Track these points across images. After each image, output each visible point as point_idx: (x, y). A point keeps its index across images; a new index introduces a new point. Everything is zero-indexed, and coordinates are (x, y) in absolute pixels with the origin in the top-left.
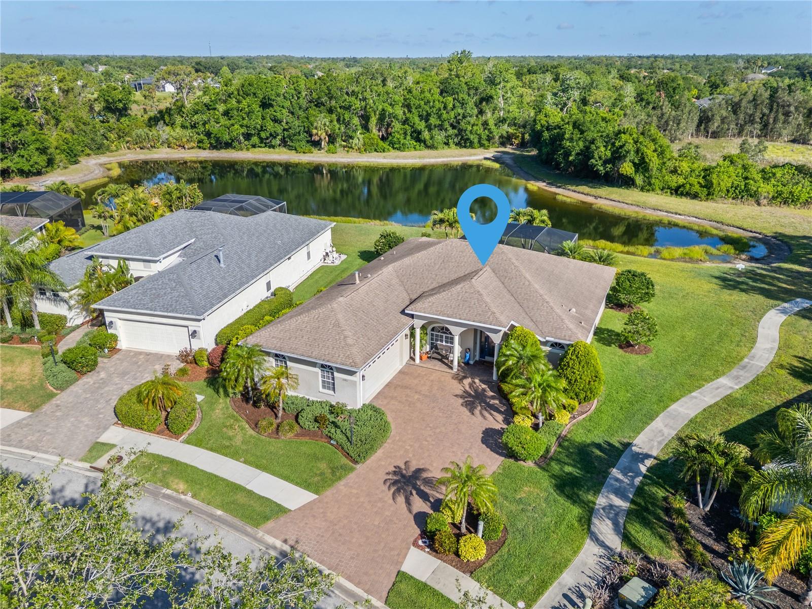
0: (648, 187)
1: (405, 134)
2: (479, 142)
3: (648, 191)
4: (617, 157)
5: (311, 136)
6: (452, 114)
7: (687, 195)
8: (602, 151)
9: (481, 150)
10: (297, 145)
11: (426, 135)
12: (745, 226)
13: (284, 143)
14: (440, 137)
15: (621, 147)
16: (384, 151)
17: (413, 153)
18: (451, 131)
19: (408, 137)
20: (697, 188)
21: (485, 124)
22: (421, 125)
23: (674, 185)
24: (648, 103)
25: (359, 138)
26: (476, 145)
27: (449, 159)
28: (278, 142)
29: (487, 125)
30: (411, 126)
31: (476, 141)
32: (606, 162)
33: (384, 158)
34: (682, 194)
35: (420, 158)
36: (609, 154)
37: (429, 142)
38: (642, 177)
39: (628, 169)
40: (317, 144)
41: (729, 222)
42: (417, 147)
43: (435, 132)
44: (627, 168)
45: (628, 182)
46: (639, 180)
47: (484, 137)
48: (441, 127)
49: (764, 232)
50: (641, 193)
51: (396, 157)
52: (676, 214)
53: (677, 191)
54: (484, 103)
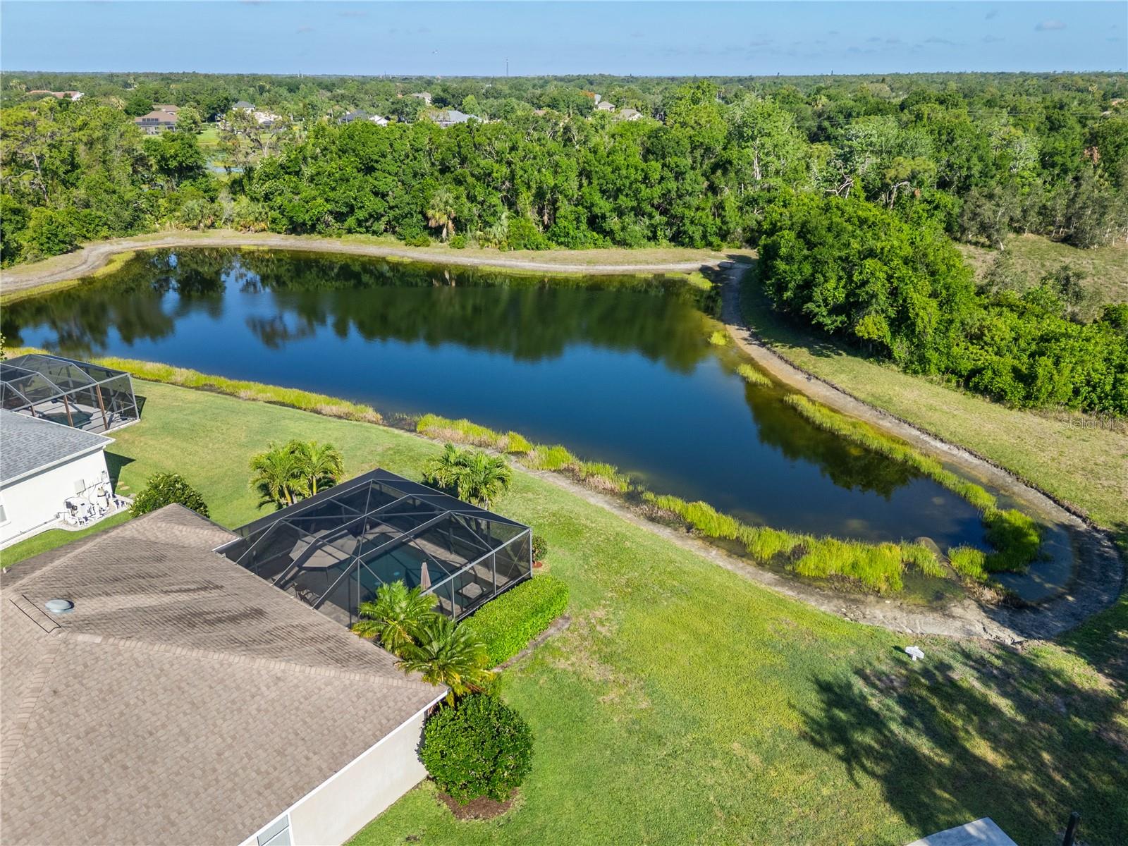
0: (918, 364)
1: (578, 220)
2: (704, 237)
3: (915, 372)
4: (853, 306)
5: (427, 219)
6: (658, 190)
7: (985, 391)
8: (832, 289)
9: (708, 251)
10: (407, 232)
11: (613, 223)
12: (1060, 494)
13: (391, 228)
14: (638, 228)
15: (864, 283)
16: (538, 248)
17: (591, 252)
18: (658, 218)
19: (584, 226)
20: (1006, 380)
21: (720, 206)
22: (603, 206)
23: (966, 366)
24: (1065, 171)
25: (503, 225)
26: (698, 242)
28: (383, 227)
29: (723, 209)
30: (586, 208)
31: (697, 236)
32: (836, 310)
34: (976, 390)
35: (589, 263)
36: (841, 296)
37: (619, 236)
38: (906, 343)
39: (872, 328)
40: (437, 232)
41: (1034, 475)
42: (600, 242)
43: (629, 218)
44: (872, 326)
45: (877, 352)
46: (900, 348)
47: (712, 229)
48: (638, 212)
49: (1095, 517)
51: (564, 261)
52: (936, 437)
53: (972, 382)
54: (719, 172)
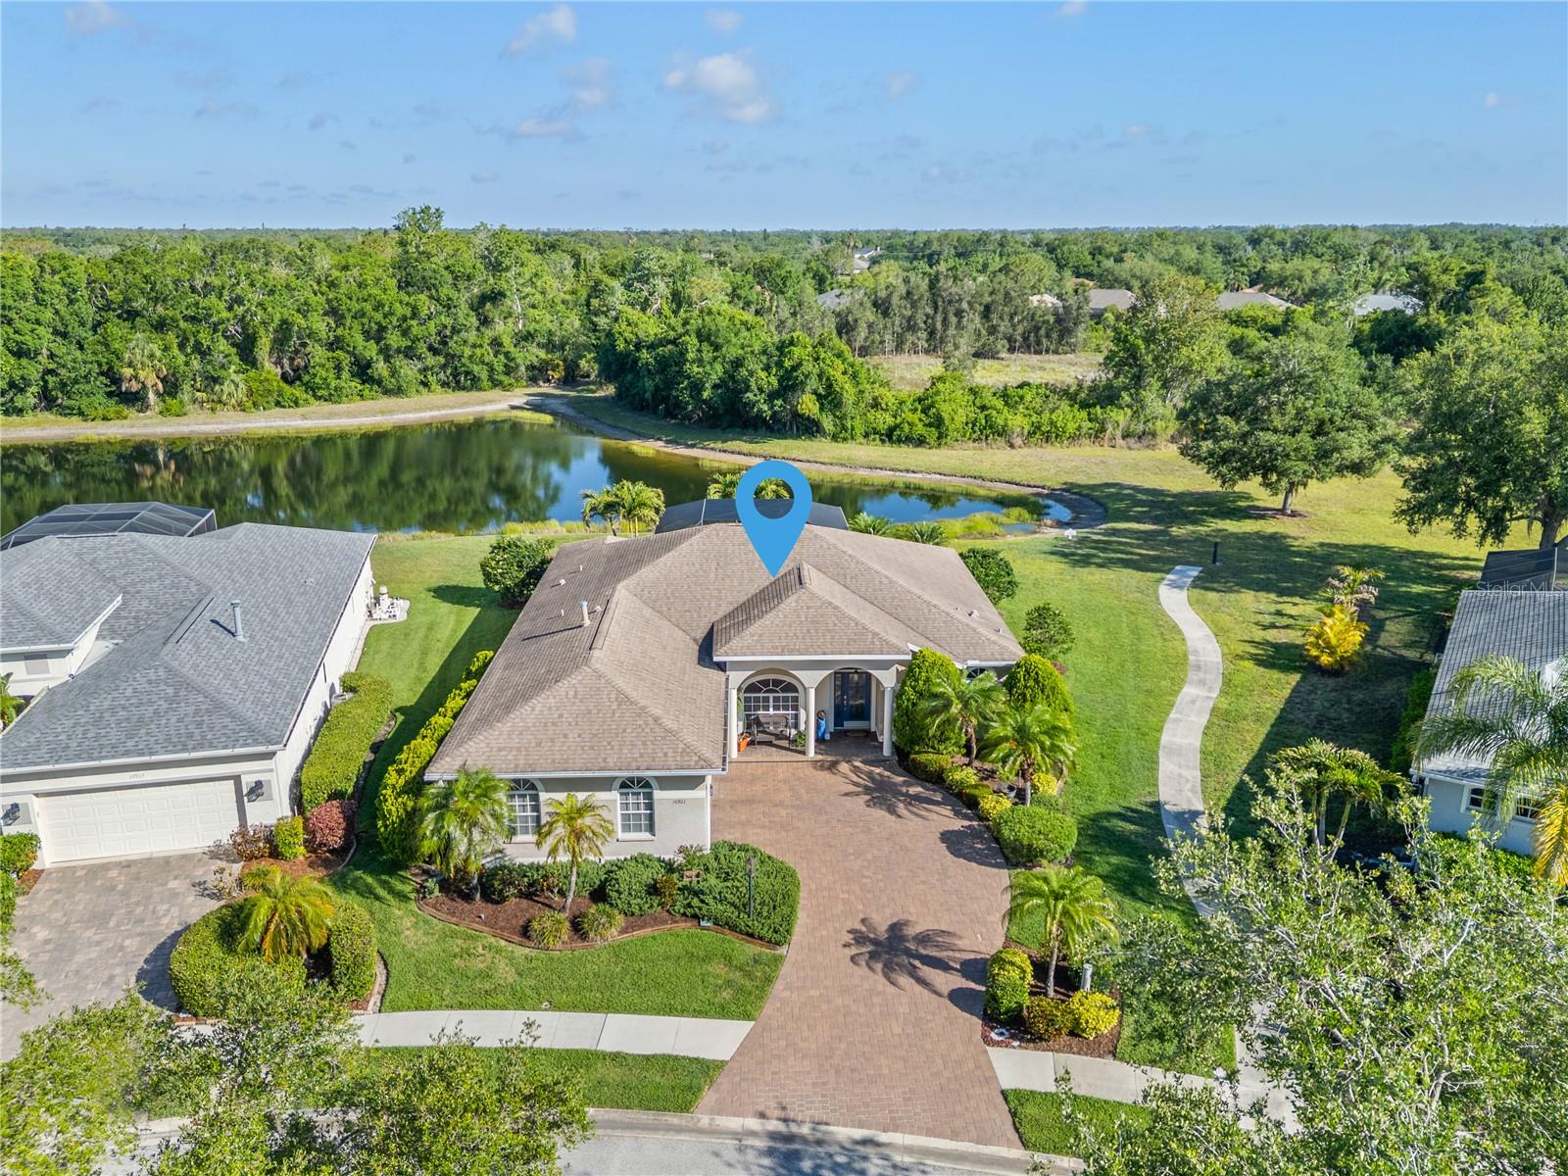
0: (842, 433)
1: (338, 368)
2: (491, 378)
3: (845, 439)
4: (789, 385)
5: (116, 380)
6: (432, 326)
7: (908, 440)
8: (762, 379)
9: (497, 393)
10: (84, 403)
11: (381, 368)
12: (1018, 480)
13: (47, 400)
14: (409, 370)
15: (795, 368)
16: (296, 404)
17: (358, 405)
18: (431, 360)
19: (345, 375)
20: (920, 429)
21: (496, 343)
22: (370, 350)
23: (883, 427)
24: (748, 304)
25: (235, 382)
26: (486, 383)
27: (443, 412)
28: (33, 401)
29: (500, 345)
30: (348, 352)
31: (484, 375)
32: (772, 397)
33: (304, 417)
34: (899, 441)
36: (774, 381)
37: (391, 383)
38: (831, 417)
39: (811, 405)
40: (134, 399)
41: (993, 476)
42: (366, 393)
43: (399, 361)
44: (808, 404)
45: (808, 428)
46: (828, 423)
47: (500, 368)
48: (409, 353)
49: (1049, 484)
50: (834, 444)
51: (331, 415)
52: (908, 471)
53: (890, 436)
54: (488, 305)
